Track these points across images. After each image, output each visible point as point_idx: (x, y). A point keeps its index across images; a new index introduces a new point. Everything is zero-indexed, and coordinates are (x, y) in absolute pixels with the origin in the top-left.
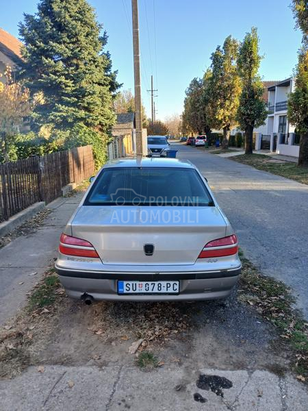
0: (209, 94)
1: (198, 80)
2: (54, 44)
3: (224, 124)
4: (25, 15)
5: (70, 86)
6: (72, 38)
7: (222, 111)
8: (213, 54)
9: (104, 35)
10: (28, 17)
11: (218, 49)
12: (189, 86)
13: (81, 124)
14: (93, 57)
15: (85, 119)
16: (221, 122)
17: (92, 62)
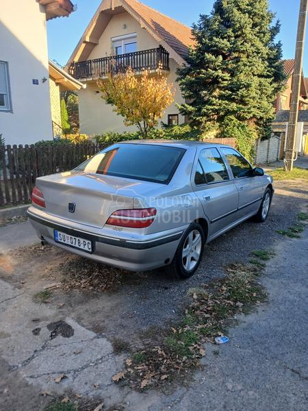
2: (217, 40)
4: (201, 16)
5: (226, 80)
6: (237, 31)
9: (277, 25)
10: (203, 17)
13: (232, 117)
14: (257, 49)
15: (236, 112)
17: (255, 54)
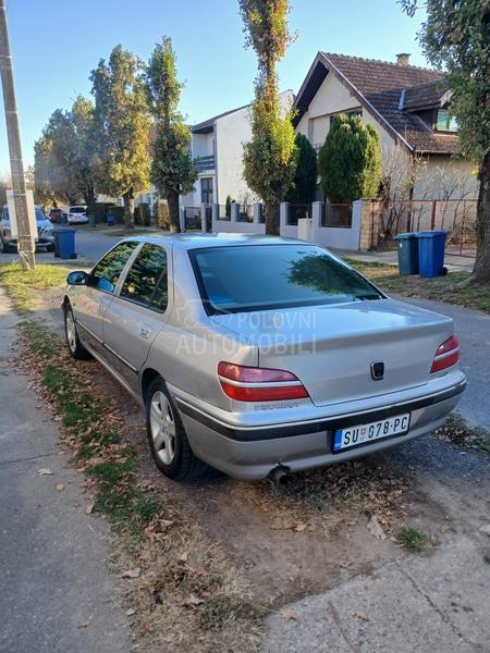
0: (91, 137)
1: (64, 113)
3: (124, 189)
7: (119, 166)
8: (93, 72)
11: (101, 64)
12: (48, 123)
16: (119, 184)
